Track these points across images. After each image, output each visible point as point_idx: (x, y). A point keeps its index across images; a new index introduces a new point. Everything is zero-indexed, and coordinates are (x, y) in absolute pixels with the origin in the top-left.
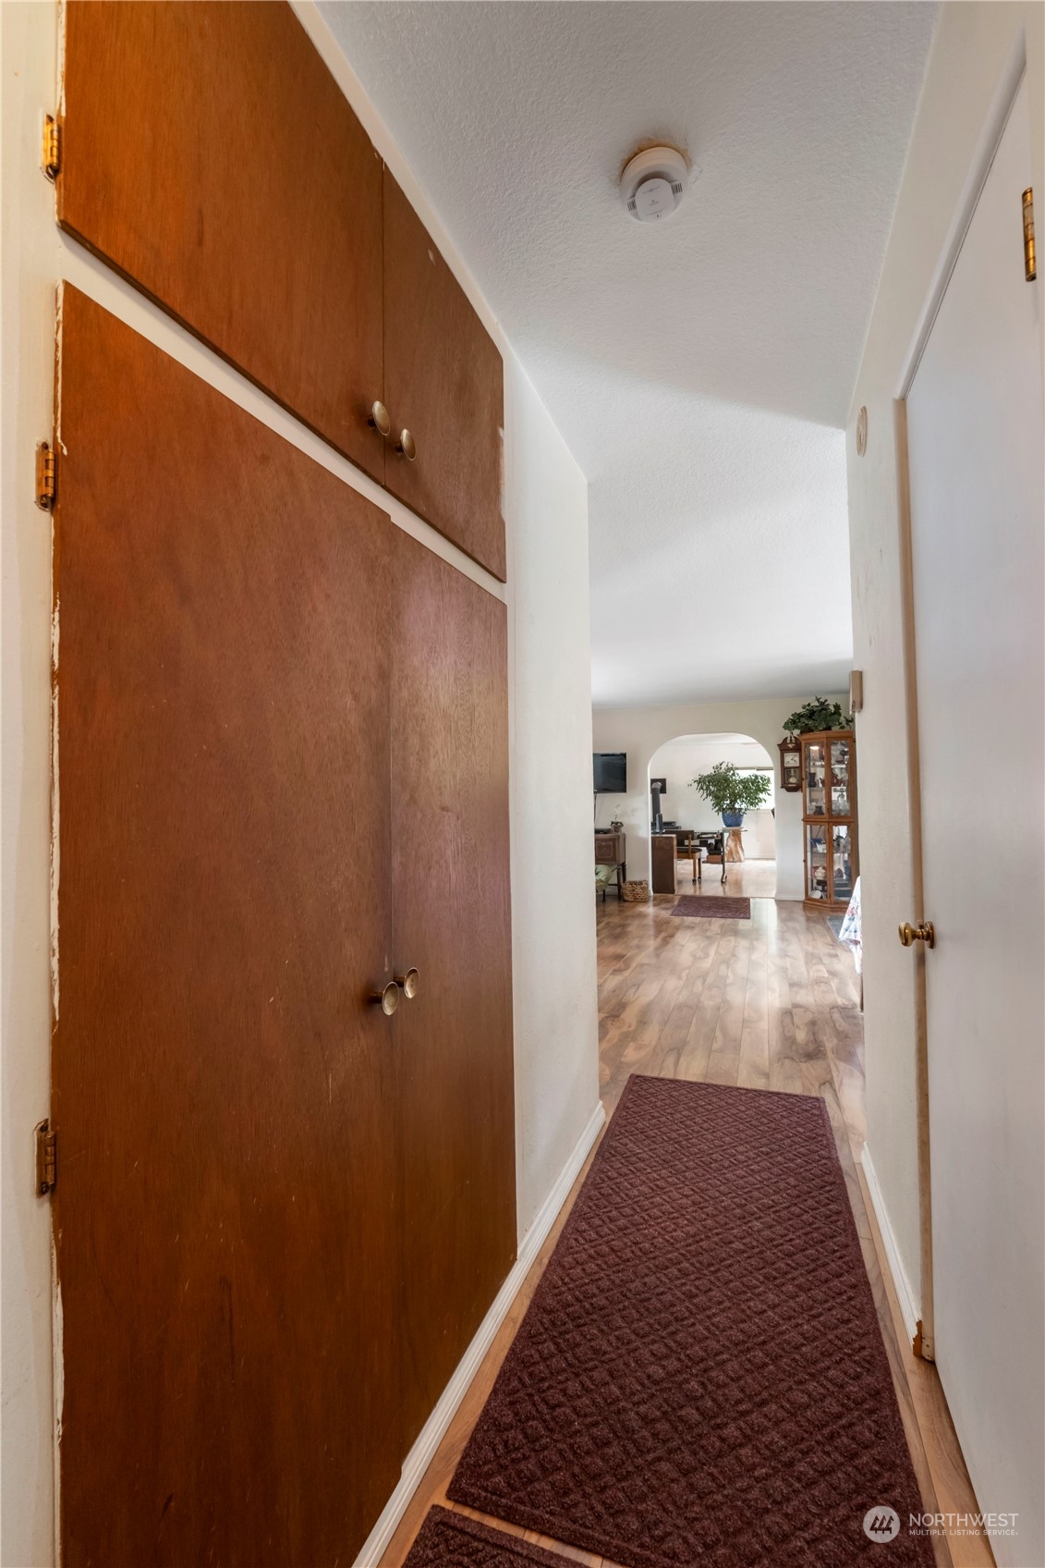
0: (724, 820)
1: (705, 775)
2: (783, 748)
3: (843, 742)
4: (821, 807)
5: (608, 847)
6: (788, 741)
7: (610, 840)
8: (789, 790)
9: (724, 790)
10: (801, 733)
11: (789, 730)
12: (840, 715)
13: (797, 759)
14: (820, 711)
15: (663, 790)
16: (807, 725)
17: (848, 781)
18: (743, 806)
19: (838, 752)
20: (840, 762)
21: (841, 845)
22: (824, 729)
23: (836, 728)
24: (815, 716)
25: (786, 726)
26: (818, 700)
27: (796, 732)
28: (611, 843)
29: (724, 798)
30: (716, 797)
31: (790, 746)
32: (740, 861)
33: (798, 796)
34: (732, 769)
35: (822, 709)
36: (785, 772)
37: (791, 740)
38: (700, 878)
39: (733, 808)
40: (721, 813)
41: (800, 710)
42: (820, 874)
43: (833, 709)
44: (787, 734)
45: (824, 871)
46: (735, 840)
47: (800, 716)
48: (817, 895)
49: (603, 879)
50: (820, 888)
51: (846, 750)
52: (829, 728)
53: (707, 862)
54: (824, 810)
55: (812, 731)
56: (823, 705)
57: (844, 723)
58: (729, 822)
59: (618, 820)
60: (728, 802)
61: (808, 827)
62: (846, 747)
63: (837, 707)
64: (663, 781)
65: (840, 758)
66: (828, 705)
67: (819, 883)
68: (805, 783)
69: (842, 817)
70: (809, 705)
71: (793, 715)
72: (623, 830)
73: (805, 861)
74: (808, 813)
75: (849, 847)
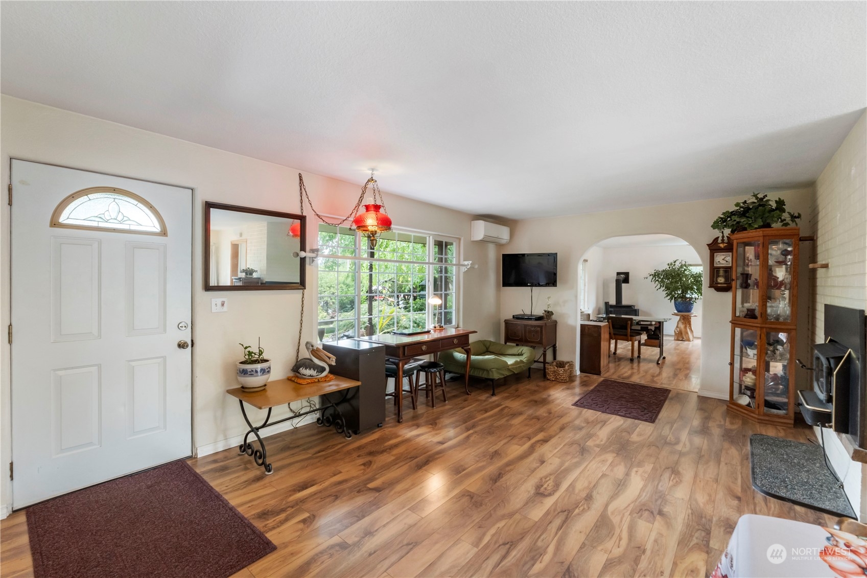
0: (676, 307)
1: (661, 270)
2: (714, 248)
3: (787, 241)
4: (754, 310)
5: (537, 332)
6: (720, 241)
7: (538, 326)
8: (719, 289)
9: (677, 282)
10: (733, 232)
11: (719, 229)
12: (784, 211)
13: (729, 259)
14: (757, 208)
15: (626, 280)
16: (738, 223)
17: (791, 283)
18: (693, 296)
19: (779, 252)
20: (780, 263)
21: (778, 352)
22: (760, 227)
23: (777, 225)
24: (751, 213)
25: (715, 226)
26: (755, 196)
27: (727, 231)
28: (539, 329)
29: (677, 289)
30: (667, 288)
31: (722, 246)
32: (689, 340)
33: (728, 296)
34: (685, 265)
35: (760, 205)
36: (714, 271)
37: (723, 240)
38: (639, 357)
39: (683, 297)
40: (673, 301)
41: (733, 208)
42: (749, 379)
43: (774, 205)
44: (717, 233)
45: (754, 377)
46: (685, 323)
47: (732, 214)
48: (745, 400)
49: (525, 360)
50: (749, 393)
51: (789, 249)
52: (767, 225)
53: (645, 345)
54: (757, 313)
55: (745, 229)
56: (762, 203)
57: (788, 219)
58: (680, 308)
59: (550, 310)
60: (680, 292)
61: (738, 331)
62: (789, 245)
63: (780, 203)
64: (627, 274)
65: (781, 258)
66: (768, 201)
67: (747, 388)
68: (736, 284)
69: (781, 323)
70: (745, 202)
71: (724, 214)
72: (554, 317)
73: (732, 364)
74: (738, 314)
75: (788, 356)
